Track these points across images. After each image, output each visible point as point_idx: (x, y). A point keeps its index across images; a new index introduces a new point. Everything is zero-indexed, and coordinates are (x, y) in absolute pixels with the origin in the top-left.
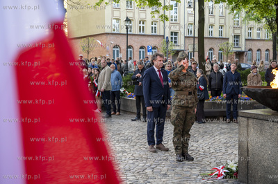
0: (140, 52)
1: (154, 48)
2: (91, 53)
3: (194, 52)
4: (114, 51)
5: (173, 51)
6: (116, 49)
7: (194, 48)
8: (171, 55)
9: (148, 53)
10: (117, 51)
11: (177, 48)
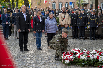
0: (66, 5)
1: (73, 3)
2: (42, 6)
3: (93, 4)
4: (53, 5)
5: (82, 4)
6: (54, 4)
7: (93, 2)
8: (81, 6)
9: (70, 5)
10: (55, 4)
11: (84, 2)
